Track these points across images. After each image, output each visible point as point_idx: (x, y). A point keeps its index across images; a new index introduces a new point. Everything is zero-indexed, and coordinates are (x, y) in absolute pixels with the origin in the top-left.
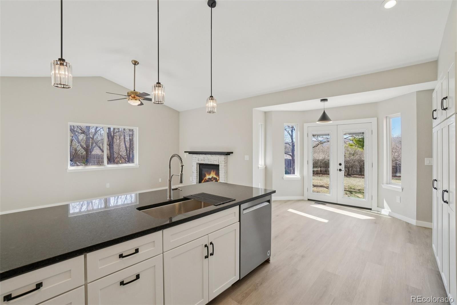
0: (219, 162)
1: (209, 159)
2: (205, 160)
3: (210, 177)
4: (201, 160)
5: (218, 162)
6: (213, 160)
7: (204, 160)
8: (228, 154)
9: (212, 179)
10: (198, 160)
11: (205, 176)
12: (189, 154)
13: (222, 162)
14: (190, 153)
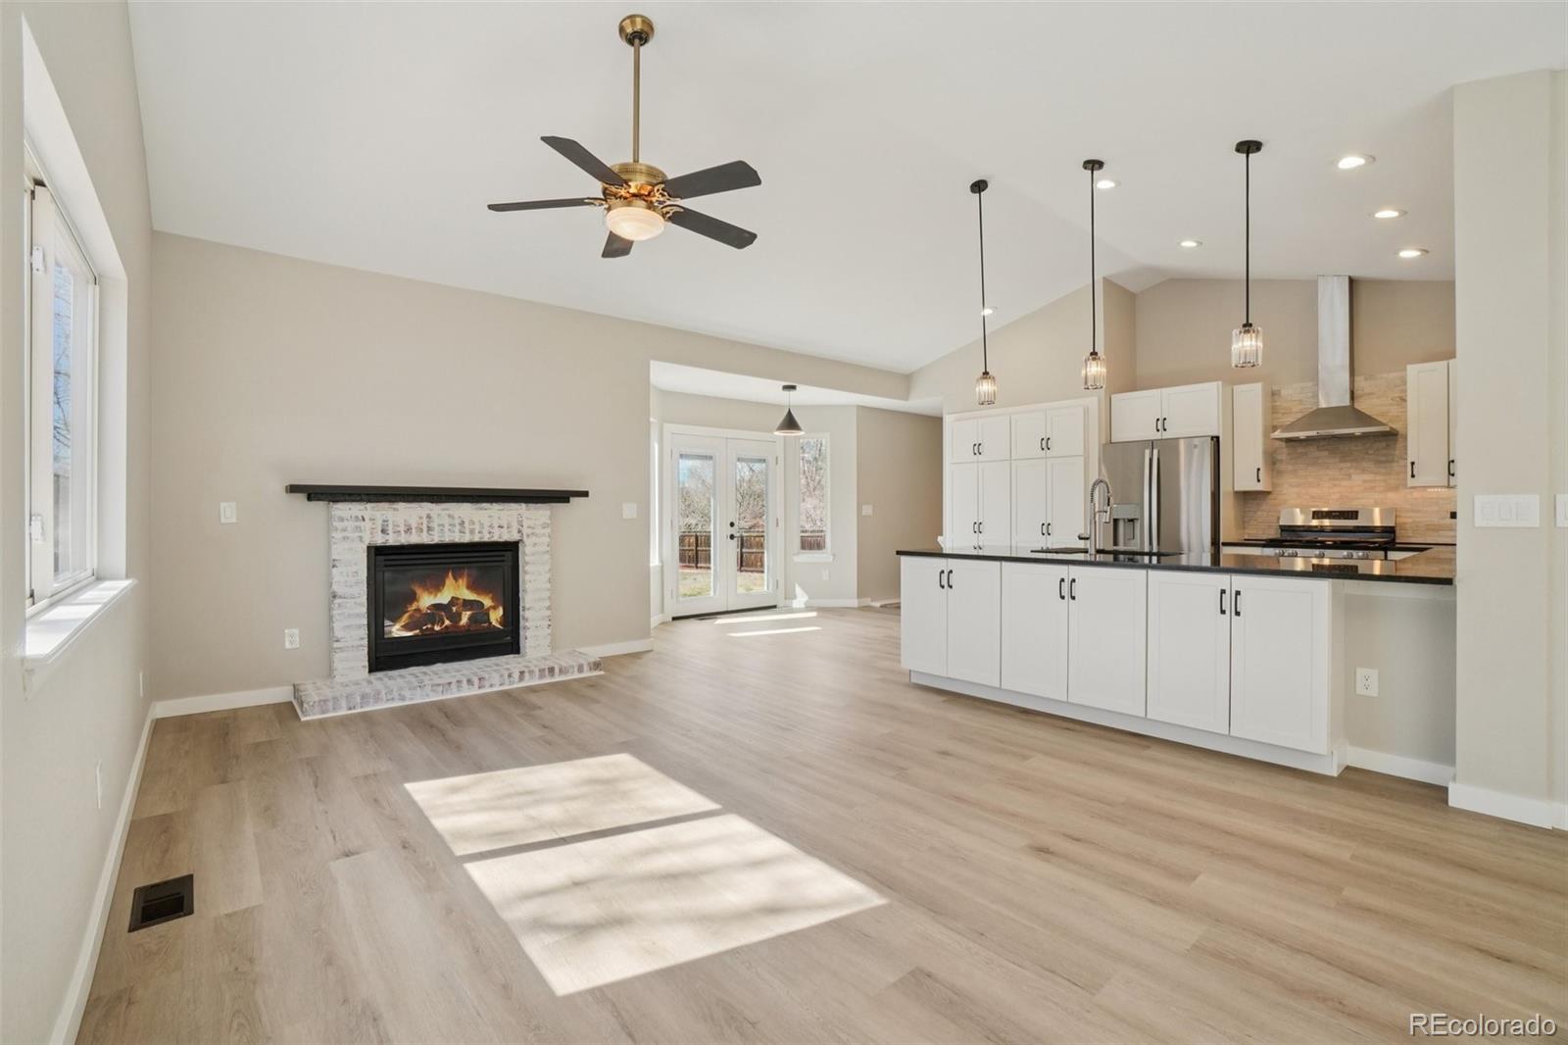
0: (525, 531)
1: (462, 523)
2: (437, 528)
3: (443, 598)
4: (402, 529)
5: (519, 532)
6: (487, 524)
7: (429, 529)
8: (562, 497)
9: (454, 609)
10: (383, 531)
11: (413, 597)
12: (309, 498)
13: (539, 531)
14: (315, 493)
